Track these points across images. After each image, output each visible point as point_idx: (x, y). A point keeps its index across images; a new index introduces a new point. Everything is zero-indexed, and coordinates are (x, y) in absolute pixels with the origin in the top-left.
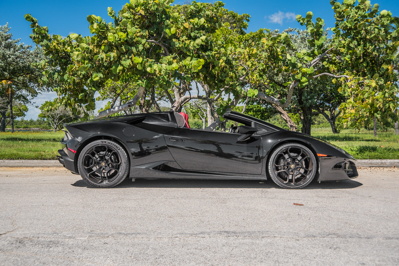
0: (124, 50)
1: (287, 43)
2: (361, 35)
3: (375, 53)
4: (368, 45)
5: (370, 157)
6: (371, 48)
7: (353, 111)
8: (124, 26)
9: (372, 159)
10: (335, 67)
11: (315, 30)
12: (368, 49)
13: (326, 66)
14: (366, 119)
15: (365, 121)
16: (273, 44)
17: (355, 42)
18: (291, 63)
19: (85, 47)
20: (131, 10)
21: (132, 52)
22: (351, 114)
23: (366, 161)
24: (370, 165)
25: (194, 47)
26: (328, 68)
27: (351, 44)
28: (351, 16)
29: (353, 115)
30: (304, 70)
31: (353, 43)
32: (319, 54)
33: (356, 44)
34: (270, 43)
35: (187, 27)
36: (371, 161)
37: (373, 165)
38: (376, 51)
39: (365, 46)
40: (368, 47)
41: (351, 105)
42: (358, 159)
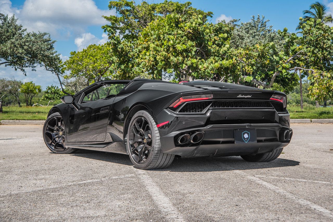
0: (185, 55)
1: (273, 48)
2: (321, 45)
3: (329, 57)
4: (324, 51)
5: (328, 117)
6: (327, 53)
7: (318, 91)
8: (185, 41)
9: (330, 118)
10: (303, 63)
11: (290, 40)
12: (325, 54)
13: (298, 63)
14: (324, 96)
15: (324, 97)
16: (264, 48)
17: (317, 50)
18: (275, 60)
19: (165, 54)
20: (182, 29)
21: (189, 56)
22: (317, 92)
23: (327, 119)
24: (329, 122)
25: (223, 52)
26: (299, 64)
27: (315, 51)
28: (314, 33)
29: (318, 93)
30: (284, 65)
31: (316, 50)
32: (292, 55)
33: (318, 50)
34: (262, 48)
35: (216, 39)
36: (329, 119)
37: (331, 122)
38: (329, 55)
39: (323, 52)
40: (324, 52)
41: (317, 88)
42: (322, 118)
